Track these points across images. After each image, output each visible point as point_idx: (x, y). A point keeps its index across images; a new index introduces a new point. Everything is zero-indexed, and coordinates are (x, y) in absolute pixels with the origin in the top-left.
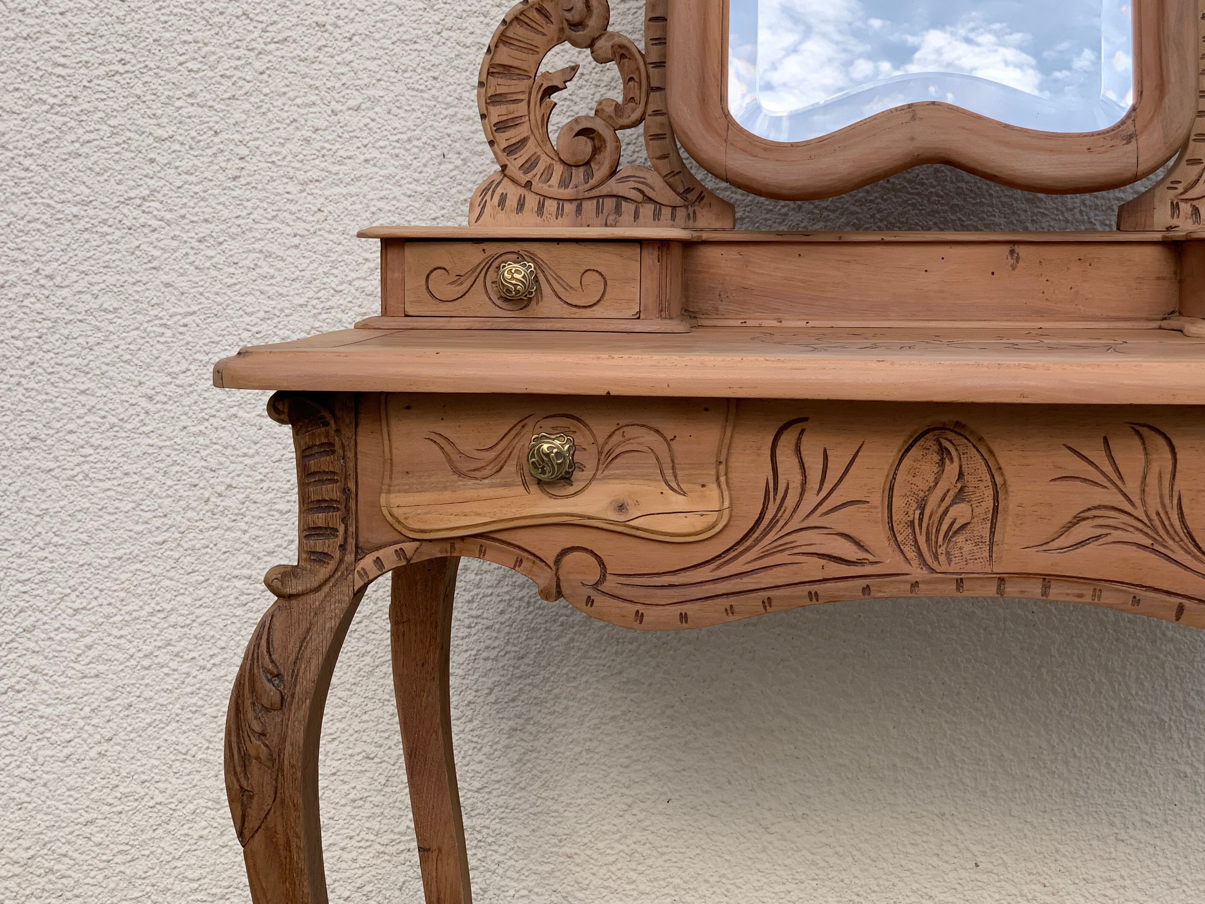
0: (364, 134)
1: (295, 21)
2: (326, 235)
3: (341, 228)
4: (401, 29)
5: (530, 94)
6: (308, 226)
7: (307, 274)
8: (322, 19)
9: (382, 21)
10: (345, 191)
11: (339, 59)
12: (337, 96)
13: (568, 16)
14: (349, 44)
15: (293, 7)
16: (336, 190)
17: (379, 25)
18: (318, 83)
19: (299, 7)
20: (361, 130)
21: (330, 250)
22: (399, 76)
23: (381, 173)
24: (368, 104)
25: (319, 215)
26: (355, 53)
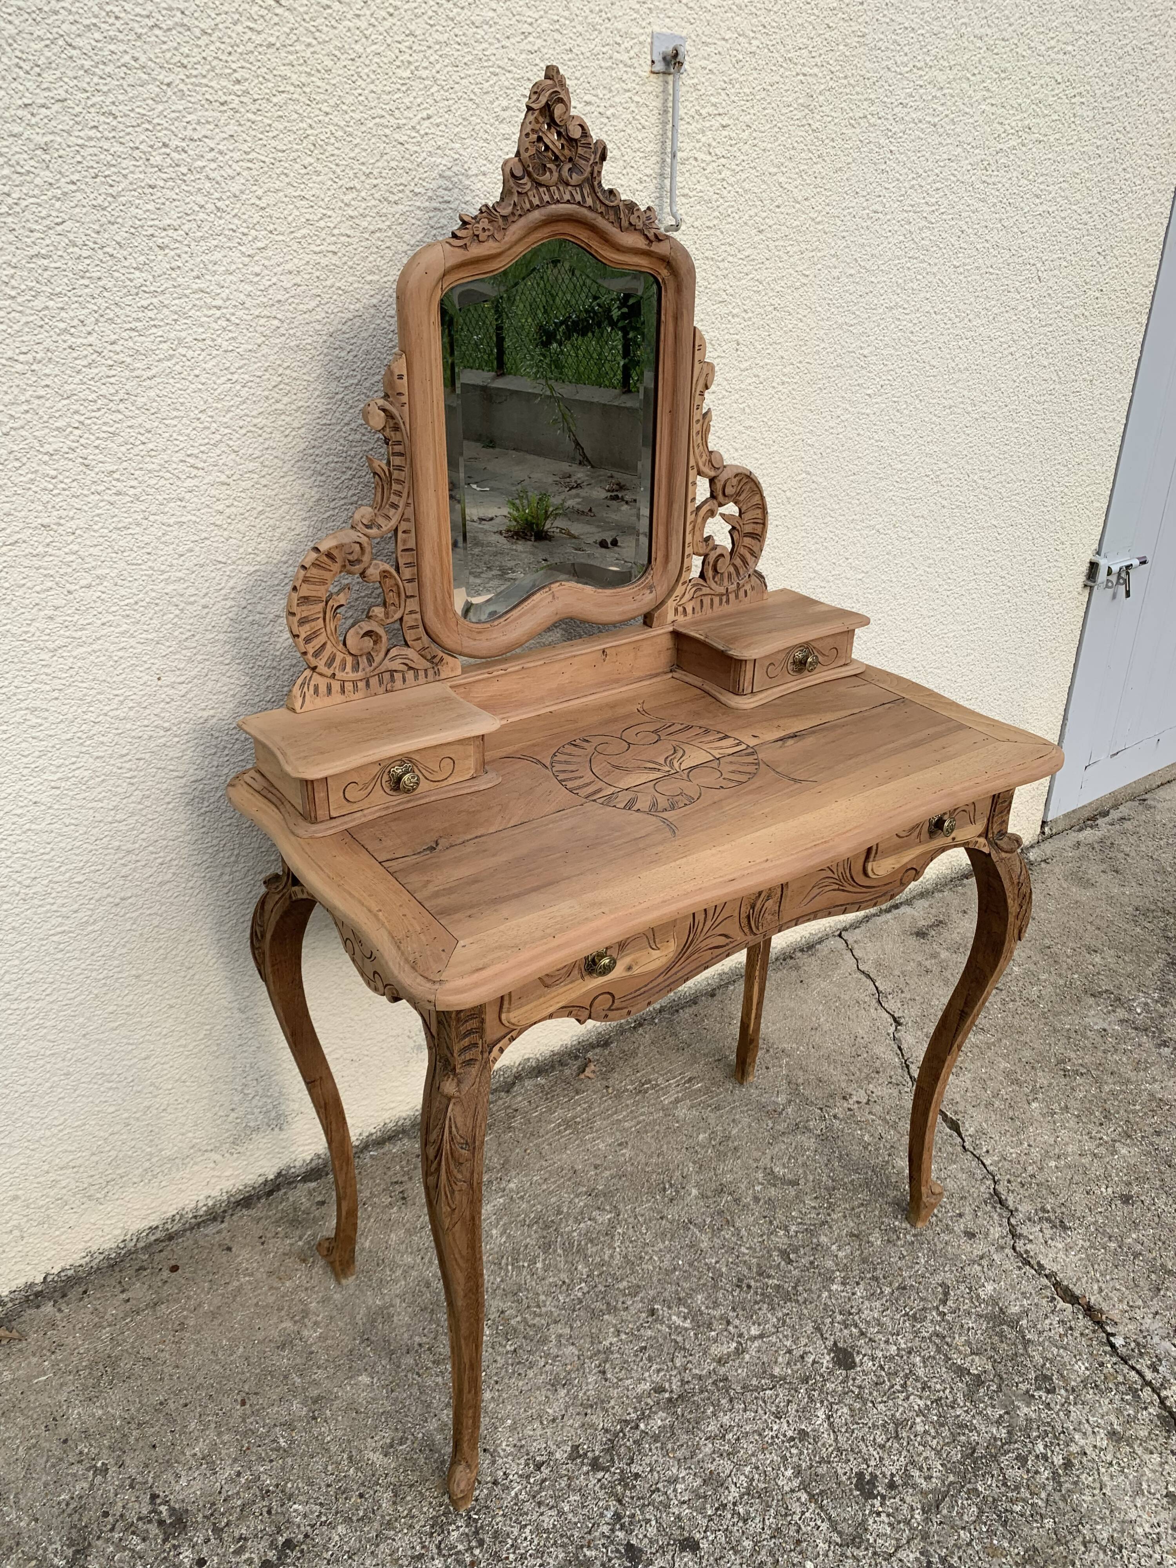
0: (98, 605)
1: (22, 525)
2: (80, 685)
3: (91, 677)
4: (115, 519)
5: (325, 613)
6: (64, 682)
7: (70, 716)
8: (46, 521)
9: (98, 515)
10: (89, 649)
11: (66, 550)
12: (70, 579)
13: (351, 558)
14: (73, 537)
15: (16, 514)
16: (82, 650)
17: (97, 519)
18: (51, 572)
19: (23, 513)
20: (95, 601)
21: (85, 695)
22: (119, 556)
23: (117, 630)
24: (98, 581)
25: (72, 672)
26: (79, 543)
